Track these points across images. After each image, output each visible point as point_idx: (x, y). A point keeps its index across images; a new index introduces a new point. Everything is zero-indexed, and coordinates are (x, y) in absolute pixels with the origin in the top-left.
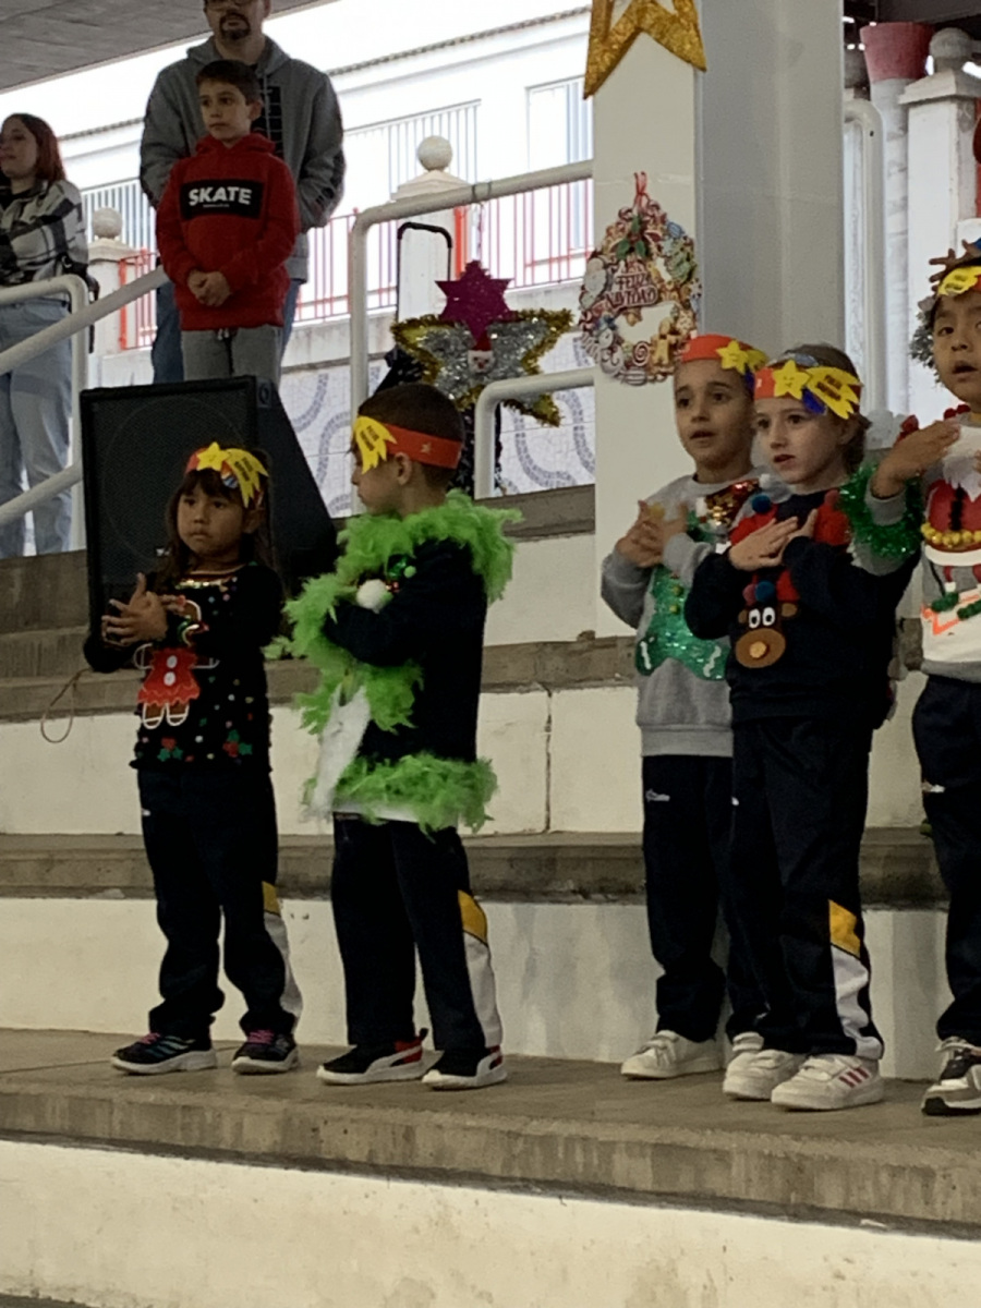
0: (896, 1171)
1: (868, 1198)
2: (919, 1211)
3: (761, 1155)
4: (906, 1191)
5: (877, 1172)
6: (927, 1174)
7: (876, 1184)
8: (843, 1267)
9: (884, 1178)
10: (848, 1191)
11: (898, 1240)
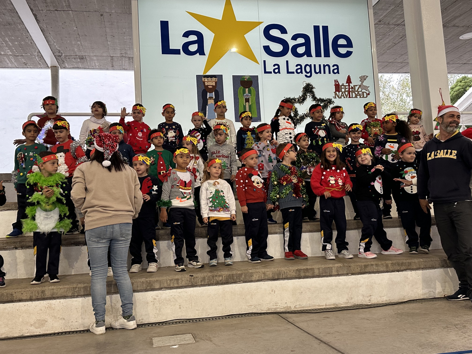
0: (171, 280)
1: (166, 285)
2: (176, 285)
3: (140, 282)
4: (173, 283)
5: (167, 281)
6: (178, 280)
7: (167, 283)
8: (156, 297)
9: (168, 282)
10: (160, 285)
11: (168, 291)
